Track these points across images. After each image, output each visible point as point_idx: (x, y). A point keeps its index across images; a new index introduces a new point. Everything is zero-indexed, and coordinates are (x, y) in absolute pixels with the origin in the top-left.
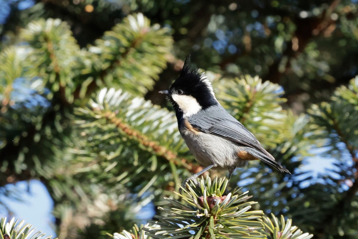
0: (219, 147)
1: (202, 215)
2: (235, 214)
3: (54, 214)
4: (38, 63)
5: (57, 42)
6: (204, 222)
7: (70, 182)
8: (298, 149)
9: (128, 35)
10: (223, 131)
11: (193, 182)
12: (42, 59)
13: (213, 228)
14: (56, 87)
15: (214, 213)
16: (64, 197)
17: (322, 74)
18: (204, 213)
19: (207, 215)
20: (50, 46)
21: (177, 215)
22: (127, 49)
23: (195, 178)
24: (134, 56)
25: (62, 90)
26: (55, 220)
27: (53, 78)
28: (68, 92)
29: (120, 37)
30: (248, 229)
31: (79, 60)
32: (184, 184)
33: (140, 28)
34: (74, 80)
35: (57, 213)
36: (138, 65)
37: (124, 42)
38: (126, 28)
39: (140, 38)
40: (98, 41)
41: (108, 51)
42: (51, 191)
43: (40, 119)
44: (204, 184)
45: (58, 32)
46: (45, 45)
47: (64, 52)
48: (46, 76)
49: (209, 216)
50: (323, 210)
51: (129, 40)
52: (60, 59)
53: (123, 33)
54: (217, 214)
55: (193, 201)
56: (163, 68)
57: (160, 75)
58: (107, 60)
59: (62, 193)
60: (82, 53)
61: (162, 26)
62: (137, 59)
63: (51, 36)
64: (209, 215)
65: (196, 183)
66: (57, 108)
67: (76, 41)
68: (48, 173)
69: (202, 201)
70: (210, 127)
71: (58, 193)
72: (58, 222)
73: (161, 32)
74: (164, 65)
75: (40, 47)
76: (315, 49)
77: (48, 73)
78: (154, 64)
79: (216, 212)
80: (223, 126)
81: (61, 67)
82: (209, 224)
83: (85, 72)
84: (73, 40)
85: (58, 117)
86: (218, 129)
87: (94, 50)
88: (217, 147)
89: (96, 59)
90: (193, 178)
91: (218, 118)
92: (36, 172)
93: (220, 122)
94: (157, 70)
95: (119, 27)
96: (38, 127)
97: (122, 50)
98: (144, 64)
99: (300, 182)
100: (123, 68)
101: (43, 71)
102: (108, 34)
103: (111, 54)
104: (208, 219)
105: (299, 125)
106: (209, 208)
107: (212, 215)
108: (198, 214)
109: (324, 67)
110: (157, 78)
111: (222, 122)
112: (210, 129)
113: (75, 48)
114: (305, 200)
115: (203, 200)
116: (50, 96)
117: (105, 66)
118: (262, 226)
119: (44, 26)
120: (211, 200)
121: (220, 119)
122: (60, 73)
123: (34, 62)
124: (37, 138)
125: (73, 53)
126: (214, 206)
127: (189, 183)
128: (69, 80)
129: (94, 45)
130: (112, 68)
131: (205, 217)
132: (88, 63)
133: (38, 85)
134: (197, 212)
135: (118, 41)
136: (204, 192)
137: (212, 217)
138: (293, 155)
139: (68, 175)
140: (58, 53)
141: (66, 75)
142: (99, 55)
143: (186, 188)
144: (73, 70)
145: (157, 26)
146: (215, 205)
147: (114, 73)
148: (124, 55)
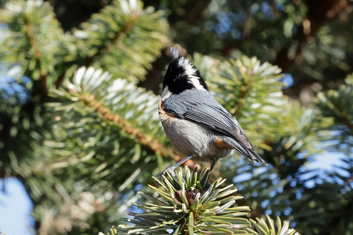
0: (195, 134)
1: (180, 211)
2: (217, 210)
3: (33, 217)
4: (16, 49)
5: (38, 25)
6: (182, 219)
7: (51, 179)
8: (304, 145)
9: (118, 18)
10: (197, 117)
11: (171, 174)
12: (22, 43)
13: (192, 225)
14: (36, 76)
15: (194, 209)
16: (44, 197)
17: (336, 62)
18: (182, 209)
19: (185, 211)
20: (30, 29)
21: (153, 211)
22: (117, 34)
23: (172, 170)
24: (124, 42)
25: (43, 79)
26: (34, 223)
27: (32, 65)
28: (50, 81)
29: (109, 20)
30: (233, 227)
31: (62, 46)
32: (160, 177)
33: (132, 11)
34: (56, 67)
35: (36, 216)
36: (128, 51)
37: (114, 27)
38: (116, 11)
39: (132, 22)
40: (84, 25)
41: (95, 35)
42: (29, 190)
43: (17, 110)
44: (182, 176)
45: (39, 13)
46: (25, 28)
47: (45, 36)
48: (25, 63)
49: (187, 212)
50: (329, 211)
51: (119, 24)
52: (41, 44)
53: (113, 16)
54: (197, 210)
55: (169, 195)
56: (157, 56)
57: (153, 64)
58: (94, 46)
59: (41, 192)
60: (66, 38)
61: (157, 10)
62: (128, 46)
63: (31, 18)
64: (188, 210)
65: (174, 175)
66: (37, 98)
67: (60, 24)
68: (26, 170)
69: (180, 195)
70: (185, 112)
71: (37, 192)
72: (37, 225)
73: (156, 16)
74: (158, 53)
75: (19, 30)
76: (329, 34)
77: (28, 58)
78: (146, 51)
79: (196, 207)
80: (198, 111)
81: (42, 53)
82: (188, 222)
83: (69, 59)
84: (56, 23)
85: (38, 109)
86: (193, 114)
87: (79, 34)
88: (193, 135)
89: (81, 45)
90: (170, 170)
91: (194, 103)
92: (13, 170)
93: (196, 106)
94: (150, 58)
95: (108, 9)
96: (15, 119)
97: (111, 35)
98: (136, 52)
99: (305, 181)
100: (111, 55)
101: (22, 57)
102: (96, 17)
103: (98, 39)
104: (187, 215)
105: (307, 117)
106: (187, 202)
107: (191, 211)
108: (175, 210)
109: (339, 54)
110: (150, 67)
111: (198, 107)
112: (185, 115)
113: (59, 32)
114: (310, 200)
115: (181, 193)
116: (29, 85)
117: (92, 53)
118: (249, 224)
119: (24, 7)
120: (190, 194)
121: (196, 104)
122: (41, 60)
123: (12, 47)
124: (14, 132)
125: (56, 38)
126: (193, 200)
127: (166, 175)
128: (51, 68)
129: (80, 28)
130: (99, 55)
131: (184, 212)
132: (72, 48)
133: (16, 72)
134: (175, 207)
135: (107, 25)
136: (182, 184)
137: (191, 214)
138: (297, 152)
139: (48, 172)
140: (39, 37)
141: (47, 62)
142: (85, 40)
143: (163, 181)
144: (56, 56)
145: (151, 9)
146: (195, 200)
147: (102, 60)
148: (113, 41)
